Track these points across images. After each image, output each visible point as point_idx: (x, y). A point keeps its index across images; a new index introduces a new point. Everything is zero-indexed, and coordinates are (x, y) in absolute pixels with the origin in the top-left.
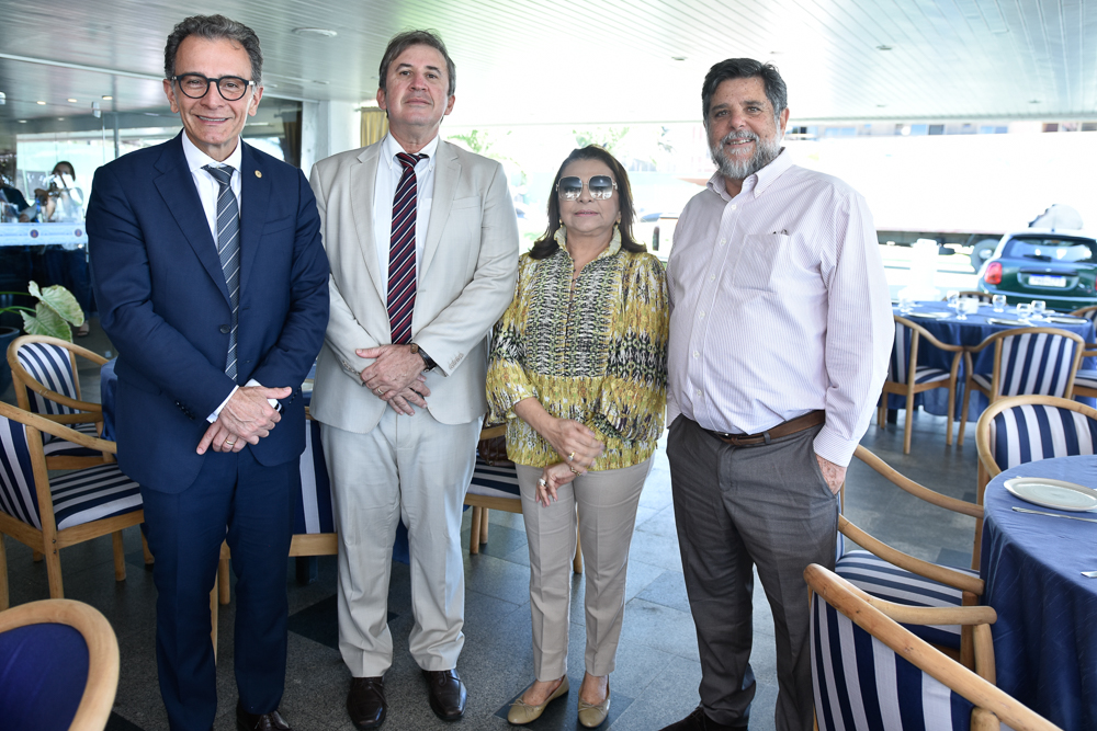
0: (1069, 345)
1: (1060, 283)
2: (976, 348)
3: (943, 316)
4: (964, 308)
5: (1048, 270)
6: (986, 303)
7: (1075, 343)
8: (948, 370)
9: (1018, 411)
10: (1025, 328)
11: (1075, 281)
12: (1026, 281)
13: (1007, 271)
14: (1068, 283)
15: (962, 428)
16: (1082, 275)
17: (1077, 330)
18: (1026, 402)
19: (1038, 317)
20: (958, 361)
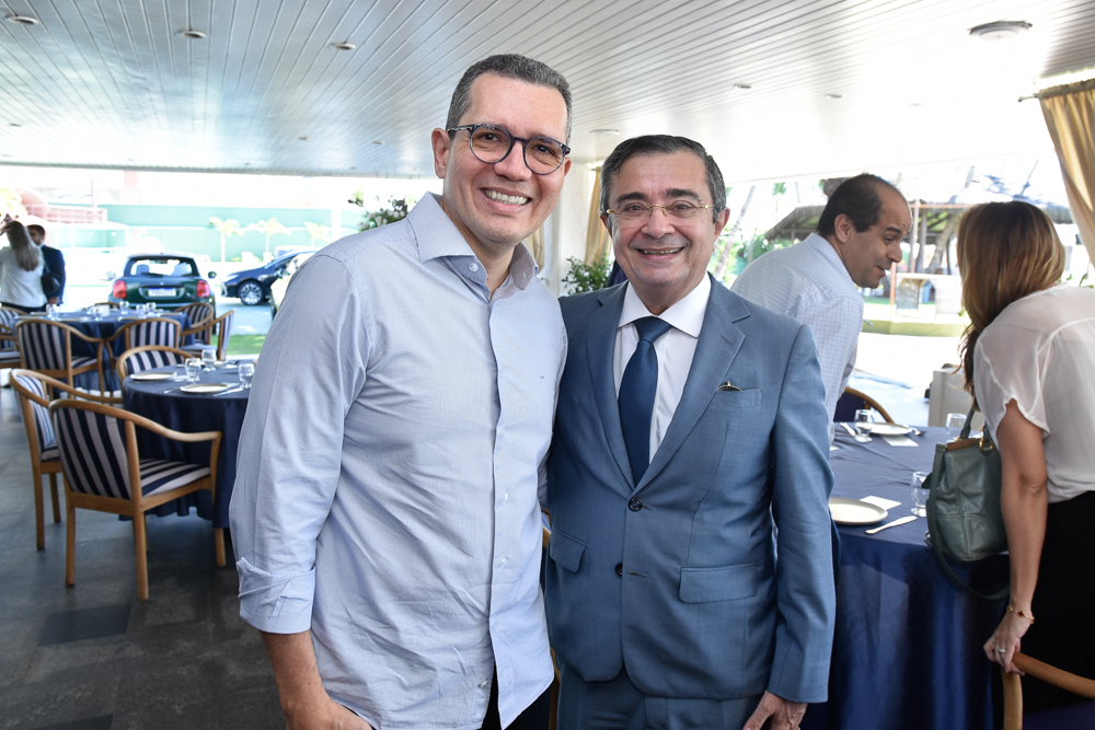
0: (171, 327)
1: (172, 293)
2: (112, 338)
3: (85, 319)
4: (100, 312)
5: (162, 284)
6: (115, 309)
7: (175, 326)
8: (95, 356)
9: (138, 355)
10: (143, 321)
11: (182, 291)
12: (147, 293)
13: (130, 287)
14: (178, 293)
15: (112, 395)
16: (187, 286)
17: (178, 319)
18: (141, 350)
19: (151, 314)
20: (101, 348)
